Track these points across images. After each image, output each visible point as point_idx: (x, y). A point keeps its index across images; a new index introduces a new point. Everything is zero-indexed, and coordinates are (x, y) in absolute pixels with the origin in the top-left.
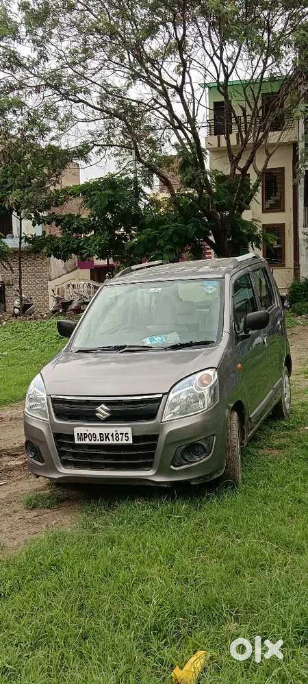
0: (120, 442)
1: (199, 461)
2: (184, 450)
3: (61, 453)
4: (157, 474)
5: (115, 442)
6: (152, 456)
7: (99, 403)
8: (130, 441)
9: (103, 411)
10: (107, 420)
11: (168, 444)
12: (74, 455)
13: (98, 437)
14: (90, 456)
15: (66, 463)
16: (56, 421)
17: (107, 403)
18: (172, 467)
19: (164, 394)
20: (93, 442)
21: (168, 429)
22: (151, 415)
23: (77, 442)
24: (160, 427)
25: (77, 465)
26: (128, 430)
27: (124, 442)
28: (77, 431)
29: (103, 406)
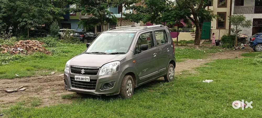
0: (86, 81)
1: (109, 89)
2: (104, 85)
3: (72, 83)
4: (96, 91)
5: (85, 81)
6: (95, 86)
7: (82, 69)
8: (89, 81)
9: (83, 71)
10: (84, 74)
11: (99, 83)
12: (75, 84)
13: (81, 79)
14: (79, 84)
15: (73, 86)
16: (71, 73)
17: (84, 69)
18: (100, 90)
19: (100, 67)
20: (79, 80)
21: (100, 78)
22: (96, 73)
23: (75, 80)
24: (98, 77)
25: (76, 87)
26: (89, 77)
27: (88, 81)
28: (76, 77)
29: (83, 70)
